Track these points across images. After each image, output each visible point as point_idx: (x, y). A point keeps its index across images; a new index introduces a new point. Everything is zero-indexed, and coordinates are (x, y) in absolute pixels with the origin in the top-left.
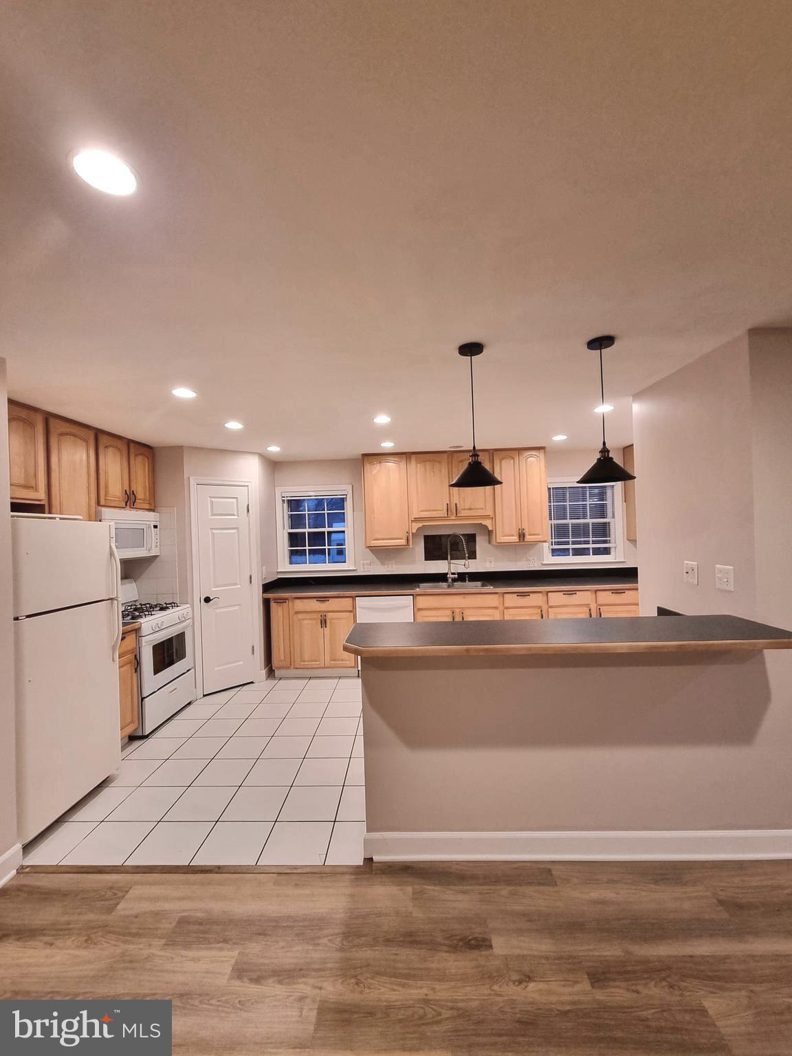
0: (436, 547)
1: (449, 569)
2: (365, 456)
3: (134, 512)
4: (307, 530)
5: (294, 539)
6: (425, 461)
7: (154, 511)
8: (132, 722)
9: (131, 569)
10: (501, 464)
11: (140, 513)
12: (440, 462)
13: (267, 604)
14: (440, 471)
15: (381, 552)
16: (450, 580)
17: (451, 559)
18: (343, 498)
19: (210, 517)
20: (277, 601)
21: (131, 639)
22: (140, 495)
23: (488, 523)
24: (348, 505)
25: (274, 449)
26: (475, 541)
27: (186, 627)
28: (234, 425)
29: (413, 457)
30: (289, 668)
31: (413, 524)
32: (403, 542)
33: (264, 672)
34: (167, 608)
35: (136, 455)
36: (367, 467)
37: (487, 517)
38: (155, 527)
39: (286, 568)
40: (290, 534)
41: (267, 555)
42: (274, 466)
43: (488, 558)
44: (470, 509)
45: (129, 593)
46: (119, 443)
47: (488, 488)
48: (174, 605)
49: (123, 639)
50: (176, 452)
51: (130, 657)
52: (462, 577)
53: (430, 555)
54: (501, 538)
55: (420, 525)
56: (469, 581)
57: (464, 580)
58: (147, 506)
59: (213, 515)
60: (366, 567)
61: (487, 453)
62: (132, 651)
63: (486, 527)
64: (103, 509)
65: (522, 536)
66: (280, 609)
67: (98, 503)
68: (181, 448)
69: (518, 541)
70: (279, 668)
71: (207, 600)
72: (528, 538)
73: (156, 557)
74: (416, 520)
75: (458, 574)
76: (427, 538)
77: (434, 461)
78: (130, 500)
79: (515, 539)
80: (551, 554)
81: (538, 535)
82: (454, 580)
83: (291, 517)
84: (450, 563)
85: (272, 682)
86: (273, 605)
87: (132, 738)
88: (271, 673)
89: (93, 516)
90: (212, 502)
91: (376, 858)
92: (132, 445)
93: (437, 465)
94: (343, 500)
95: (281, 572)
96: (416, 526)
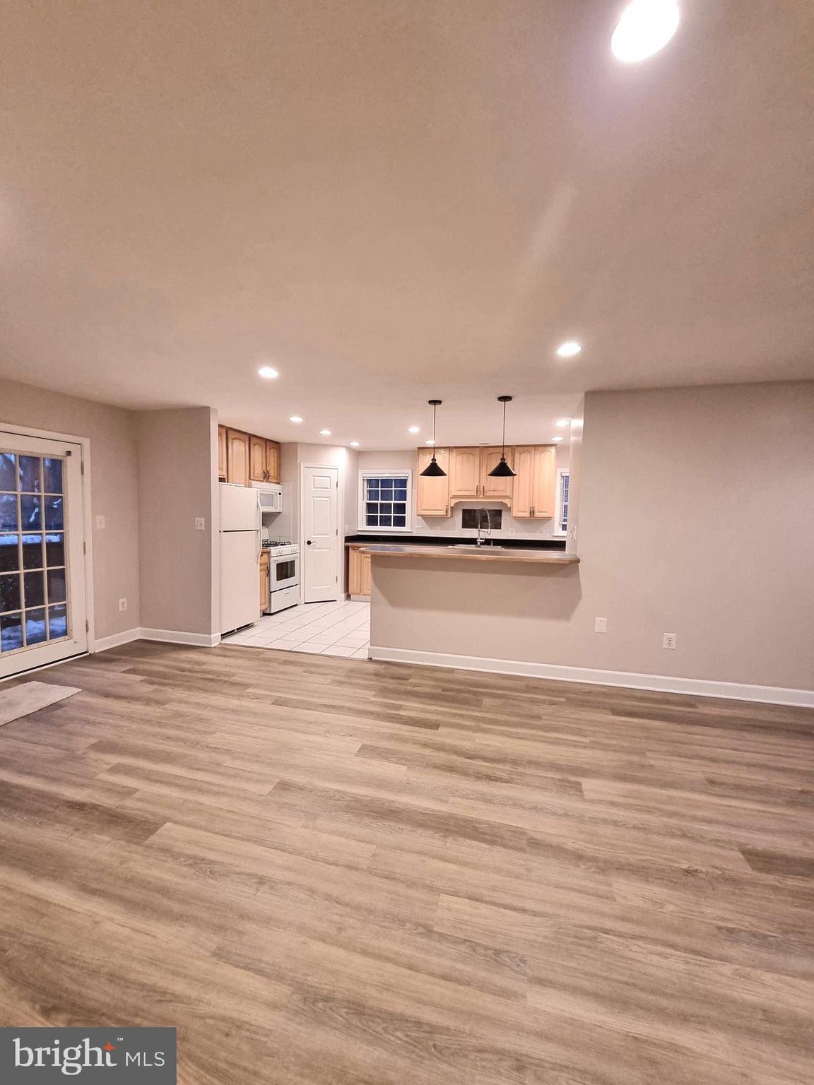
0: (471, 518)
1: (479, 535)
2: (419, 448)
3: (268, 484)
4: (379, 502)
5: (371, 508)
6: (463, 454)
7: (279, 484)
8: (265, 603)
9: (268, 519)
10: (520, 457)
11: (272, 484)
12: (473, 455)
13: (347, 549)
14: (474, 461)
15: (430, 520)
16: (479, 543)
17: (481, 528)
18: (406, 480)
19: (313, 489)
20: (354, 548)
21: (265, 556)
22: (272, 473)
23: (507, 501)
24: (409, 484)
25: (355, 444)
26: (501, 515)
27: (296, 557)
28: (326, 432)
29: (454, 450)
30: (359, 594)
31: (452, 500)
32: (443, 513)
33: (343, 595)
34: (285, 545)
35: (270, 449)
36: (421, 456)
37: (507, 497)
38: (280, 494)
39: (363, 527)
40: (368, 504)
41: (350, 516)
42: (358, 455)
43: (510, 529)
44: (494, 491)
45: (265, 534)
46: (260, 442)
47: (509, 478)
48: (289, 543)
49: (262, 556)
50: (293, 445)
51: (265, 567)
52: (487, 542)
53: (466, 524)
54: (515, 513)
55: (457, 501)
56: (493, 545)
57: (490, 545)
58: (275, 481)
59: (314, 488)
60: (419, 530)
61: (510, 448)
62: (266, 564)
63: (506, 504)
64: (253, 482)
65: (532, 512)
66: (355, 554)
67: (250, 478)
68: (297, 443)
69: (529, 516)
70: (353, 594)
71: (309, 543)
72: (537, 514)
73: (280, 513)
74: (454, 497)
75: (486, 539)
76: (465, 511)
77: (470, 453)
78: (266, 477)
79: (527, 515)
80: (561, 529)
81: (545, 512)
82: (482, 544)
83: (369, 492)
84: (479, 531)
85: (347, 602)
86: (351, 551)
87: (265, 614)
88: (348, 597)
89: (247, 485)
90: (314, 480)
91: (373, 658)
92: (268, 442)
93: (471, 456)
94: (405, 481)
95: (360, 531)
96: (453, 502)
